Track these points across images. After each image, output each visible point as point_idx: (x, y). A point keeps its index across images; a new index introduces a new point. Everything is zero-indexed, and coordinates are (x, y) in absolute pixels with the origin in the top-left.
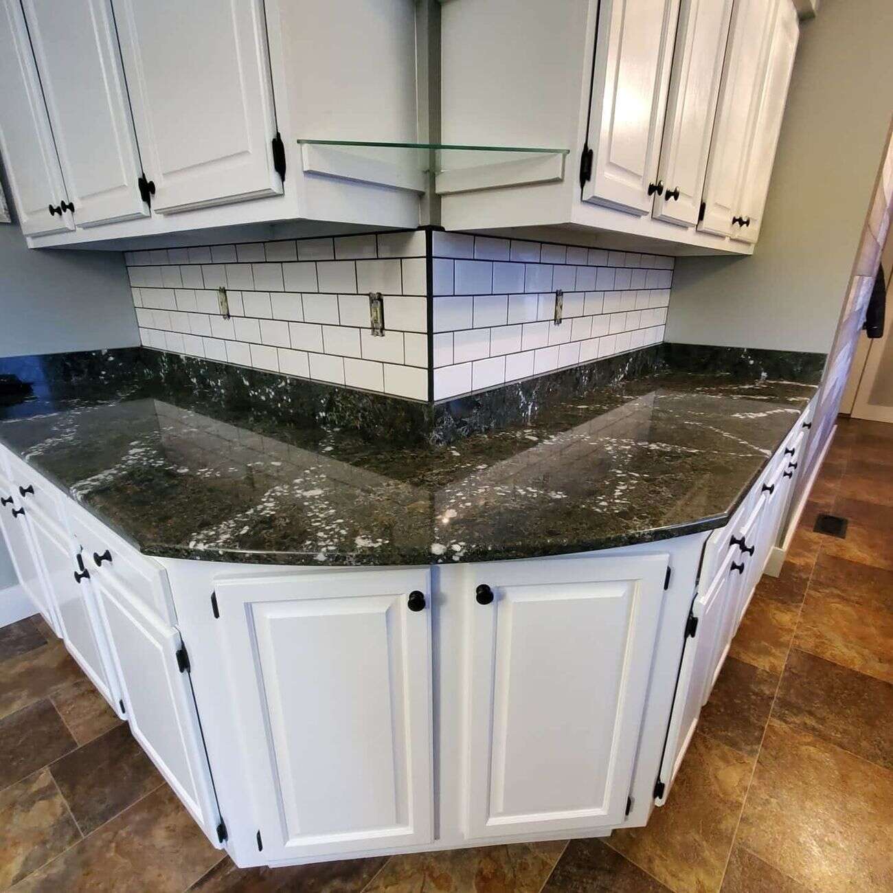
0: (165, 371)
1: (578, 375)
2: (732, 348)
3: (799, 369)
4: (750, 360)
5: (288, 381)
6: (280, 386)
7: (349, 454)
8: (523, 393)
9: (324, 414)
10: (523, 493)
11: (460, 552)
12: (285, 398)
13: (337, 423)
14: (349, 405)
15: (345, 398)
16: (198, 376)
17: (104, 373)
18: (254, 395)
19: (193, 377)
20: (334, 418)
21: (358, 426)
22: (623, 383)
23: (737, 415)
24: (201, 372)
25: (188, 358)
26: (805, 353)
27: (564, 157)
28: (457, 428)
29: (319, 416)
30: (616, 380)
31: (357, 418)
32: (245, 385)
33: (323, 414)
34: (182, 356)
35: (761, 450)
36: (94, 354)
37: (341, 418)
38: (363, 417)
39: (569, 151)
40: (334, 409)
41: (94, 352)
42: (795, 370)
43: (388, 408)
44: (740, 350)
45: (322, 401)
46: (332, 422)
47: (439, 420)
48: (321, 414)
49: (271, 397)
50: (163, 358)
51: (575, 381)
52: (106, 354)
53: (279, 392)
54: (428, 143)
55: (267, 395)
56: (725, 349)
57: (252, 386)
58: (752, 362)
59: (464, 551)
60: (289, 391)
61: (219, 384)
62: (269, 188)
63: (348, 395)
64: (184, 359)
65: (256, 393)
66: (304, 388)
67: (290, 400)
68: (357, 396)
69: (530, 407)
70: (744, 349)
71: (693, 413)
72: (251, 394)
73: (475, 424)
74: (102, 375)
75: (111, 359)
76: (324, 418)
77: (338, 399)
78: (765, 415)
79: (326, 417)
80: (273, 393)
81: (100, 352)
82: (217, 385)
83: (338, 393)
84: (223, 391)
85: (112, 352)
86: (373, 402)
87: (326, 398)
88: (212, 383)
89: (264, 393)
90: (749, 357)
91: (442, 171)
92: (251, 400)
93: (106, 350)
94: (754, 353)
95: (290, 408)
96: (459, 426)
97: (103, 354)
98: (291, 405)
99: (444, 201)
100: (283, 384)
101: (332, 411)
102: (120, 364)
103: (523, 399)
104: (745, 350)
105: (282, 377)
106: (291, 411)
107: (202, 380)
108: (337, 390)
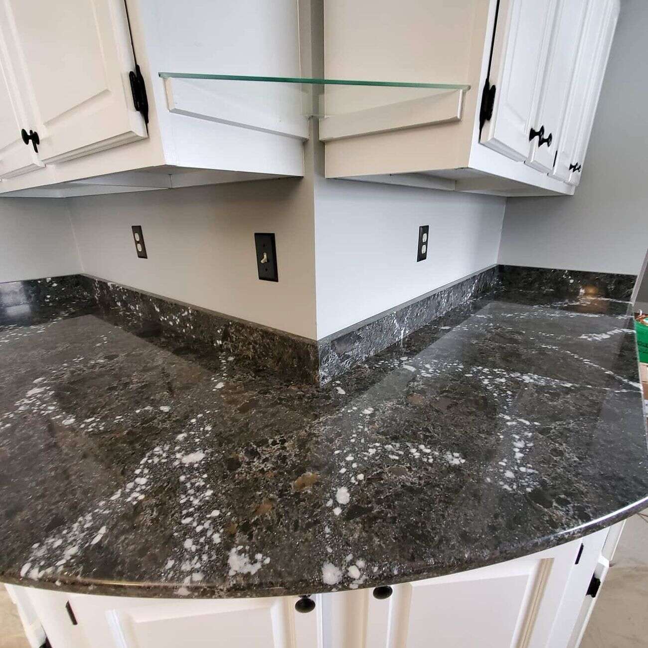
0: (98, 294)
1: (439, 298)
2: (555, 270)
3: (613, 287)
4: (570, 279)
5: (190, 312)
6: (183, 315)
7: (238, 393)
8: (397, 321)
9: (221, 342)
10: (417, 455)
11: (359, 579)
12: (188, 325)
13: (232, 351)
14: (242, 337)
15: (238, 331)
16: (122, 301)
17: (49, 296)
18: (164, 320)
19: (118, 301)
20: (230, 346)
21: (250, 356)
22: (472, 301)
23: (583, 337)
24: (124, 298)
25: (113, 286)
26: (618, 275)
27: (464, 94)
28: (341, 362)
29: (217, 343)
30: (466, 298)
31: (248, 349)
32: (157, 311)
33: (219, 342)
34: (109, 284)
35: (631, 383)
36: (39, 282)
37: (236, 348)
38: (254, 348)
39: (469, 88)
40: (229, 340)
41: (40, 280)
42: (609, 288)
43: (277, 344)
44: (562, 271)
45: (219, 331)
46: (228, 350)
47: (324, 359)
48: (218, 341)
49: (177, 323)
50: (96, 285)
51: (437, 304)
52: (50, 282)
53: (184, 320)
54: (311, 77)
55: (174, 321)
56: (550, 270)
57: (163, 312)
58: (572, 281)
59: (364, 577)
60: (191, 320)
61: (137, 309)
62: (129, 130)
63: (241, 329)
64: (111, 287)
65: (166, 319)
66: (202, 318)
67: (192, 327)
68: (248, 330)
69: (402, 332)
70: (565, 271)
71: (544, 334)
72: (161, 320)
73: (357, 355)
74: (47, 299)
75: (55, 285)
76: (221, 345)
77: (232, 331)
78: (608, 337)
79: (222, 345)
80: (178, 320)
81: (45, 279)
82: (136, 309)
83: (232, 325)
84: (140, 314)
85: (55, 279)
86: (262, 336)
87: (222, 329)
88: (132, 307)
89: (171, 319)
90: (570, 277)
91: (325, 117)
92: (162, 323)
93: (50, 279)
94: (572, 273)
95: (193, 334)
96: (342, 361)
97: (48, 281)
98: (194, 331)
99: (327, 148)
100: (186, 313)
101: (227, 340)
102: (63, 289)
103: (397, 325)
104: (567, 271)
105: (185, 307)
106: (194, 337)
107: (125, 304)
108: (230, 323)
